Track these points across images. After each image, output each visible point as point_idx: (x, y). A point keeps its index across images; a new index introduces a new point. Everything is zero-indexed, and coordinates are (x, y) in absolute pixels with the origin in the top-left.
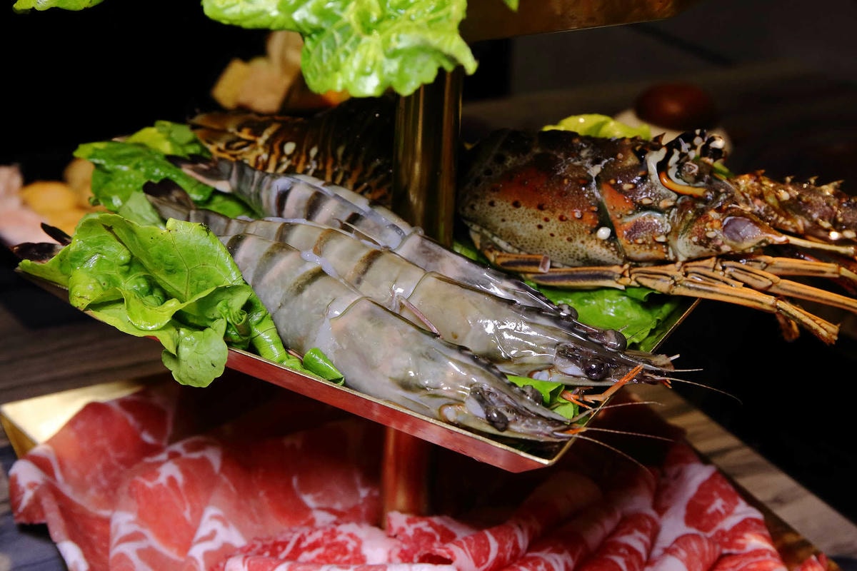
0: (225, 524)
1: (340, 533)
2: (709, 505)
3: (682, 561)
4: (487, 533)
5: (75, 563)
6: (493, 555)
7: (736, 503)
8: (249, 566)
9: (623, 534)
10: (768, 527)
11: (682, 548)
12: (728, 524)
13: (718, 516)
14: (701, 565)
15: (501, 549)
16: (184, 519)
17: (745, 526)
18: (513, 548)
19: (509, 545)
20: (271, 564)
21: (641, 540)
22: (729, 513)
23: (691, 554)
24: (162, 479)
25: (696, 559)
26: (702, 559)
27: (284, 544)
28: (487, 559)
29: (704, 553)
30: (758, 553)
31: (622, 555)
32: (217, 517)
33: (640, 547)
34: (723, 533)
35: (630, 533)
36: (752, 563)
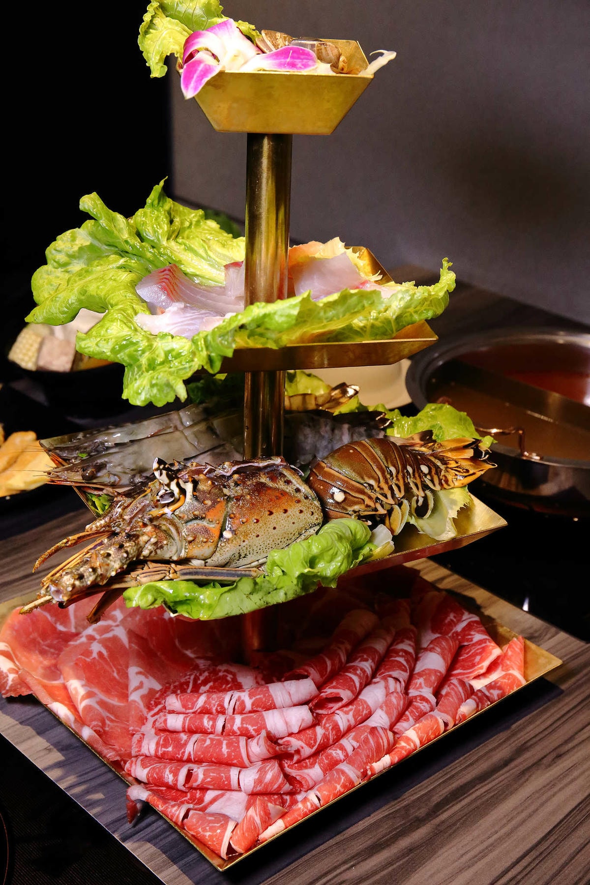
0: (147, 677)
1: (220, 671)
2: (446, 618)
3: (438, 654)
4: (321, 655)
5: (66, 715)
6: (329, 669)
7: (463, 614)
8: (181, 699)
9: (397, 644)
10: (484, 625)
11: (437, 646)
12: (459, 627)
13: (453, 624)
14: (450, 655)
15: (333, 665)
16: (115, 678)
17: (469, 627)
18: (339, 662)
19: (337, 662)
20: (195, 697)
21: (410, 645)
22: (460, 621)
23: (443, 649)
24: (95, 655)
25: (446, 652)
26: (450, 651)
27: (187, 683)
28: (326, 671)
29: (450, 646)
30: (480, 642)
31: (402, 656)
32: (138, 673)
33: (411, 650)
34: (457, 633)
35: (402, 642)
36: (478, 649)
